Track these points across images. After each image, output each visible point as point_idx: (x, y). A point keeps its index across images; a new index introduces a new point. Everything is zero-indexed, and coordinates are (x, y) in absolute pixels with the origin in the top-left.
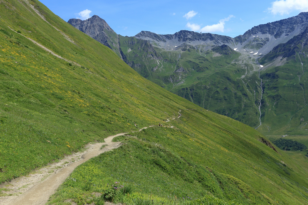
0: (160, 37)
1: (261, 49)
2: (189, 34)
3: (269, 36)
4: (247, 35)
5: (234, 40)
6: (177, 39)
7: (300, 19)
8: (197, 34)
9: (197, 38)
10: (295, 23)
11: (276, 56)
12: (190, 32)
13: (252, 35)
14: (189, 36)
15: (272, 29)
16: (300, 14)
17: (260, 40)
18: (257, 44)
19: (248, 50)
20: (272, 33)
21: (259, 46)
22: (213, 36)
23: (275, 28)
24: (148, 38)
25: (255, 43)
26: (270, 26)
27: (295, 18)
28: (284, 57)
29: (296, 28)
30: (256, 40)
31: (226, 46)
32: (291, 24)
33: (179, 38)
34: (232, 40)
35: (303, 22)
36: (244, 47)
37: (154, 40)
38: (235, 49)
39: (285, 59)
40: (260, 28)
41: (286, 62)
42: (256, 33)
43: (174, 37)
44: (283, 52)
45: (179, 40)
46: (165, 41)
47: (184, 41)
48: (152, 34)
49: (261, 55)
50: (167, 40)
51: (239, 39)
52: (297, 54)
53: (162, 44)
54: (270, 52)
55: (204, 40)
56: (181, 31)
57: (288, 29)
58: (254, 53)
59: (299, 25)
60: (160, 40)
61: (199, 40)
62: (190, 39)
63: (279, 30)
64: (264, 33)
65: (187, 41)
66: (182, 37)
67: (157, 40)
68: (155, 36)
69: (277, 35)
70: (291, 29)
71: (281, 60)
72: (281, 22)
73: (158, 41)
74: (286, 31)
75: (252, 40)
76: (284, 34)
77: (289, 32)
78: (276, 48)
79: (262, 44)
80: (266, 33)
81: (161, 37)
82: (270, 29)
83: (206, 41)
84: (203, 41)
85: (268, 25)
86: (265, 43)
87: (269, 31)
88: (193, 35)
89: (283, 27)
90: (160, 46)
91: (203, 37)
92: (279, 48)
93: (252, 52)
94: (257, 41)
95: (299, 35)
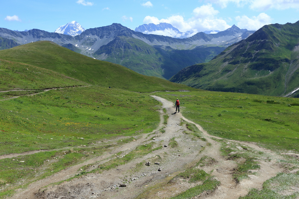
0: (16, 34)
1: (93, 46)
2: (41, 32)
3: (96, 37)
4: (82, 35)
5: (74, 38)
6: (32, 36)
7: (113, 27)
8: (47, 32)
9: (48, 36)
10: (110, 30)
11: (102, 53)
12: (41, 31)
13: (86, 35)
14: (42, 34)
15: (98, 32)
16: (113, 24)
17: (91, 39)
18: (90, 42)
19: (85, 47)
20: (98, 36)
21: (91, 44)
22: (60, 35)
23: (100, 32)
24: (7, 34)
25: (88, 42)
26: (96, 30)
27: (110, 26)
28: (106, 54)
29: (111, 33)
30: (88, 39)
31: (71, 45)
32: (109, 30)
33: (33, 35)
34: (73, 38)
35: (115, 30)
36: (82, 44)
37: (13, 36)
38: (76, 45)
39: (107, 55)
40: (91, 31)
41: (107, 57)
42: (88, 34)
43: (28, 34)
44: (106, 51)
45: (33, 37)
46: (22, 37)
47: (38, 38)
48: (9, 31)
49: (93, 51)
50: (23, 36)
51: (78, 38)
52: (113, 52)
53: (19, 39)
54: (98, 50)
55: (54, 37)
56: (34, 29)
57: (107, 34)
58: (88, 49)
59: (113, 31)
60: (17, 36)
61: (49, 37)
62: (43, 37)
63: (102, 34)
64: (93, 35)
65: (41, 38)
66: (35, 35)
67: (14, 36)
68: (12, 33)
69: (101, 37)
70: (109, 34)
71: (105, 55)
72: (103, 28)
73: (16, 37)
74: (106, 34)
75: (86, 39)
76: (105, 37)
77: (108, 35)
78: (101, 47)
79: (93, 43)
80: (95, 35)
81: (18, 34)
82: (96, 32)
83: (55, 39)
84: (53, 39)
85: (95, 29)
86: (95, 41)
87: (96, 33)
88: (45, 33)
89: (104, 32)
90: (19, 41)
91: (53, 35)
92: (103, 48)
93: (88, 48)
94: (90, 40)
95: (112, 41)
